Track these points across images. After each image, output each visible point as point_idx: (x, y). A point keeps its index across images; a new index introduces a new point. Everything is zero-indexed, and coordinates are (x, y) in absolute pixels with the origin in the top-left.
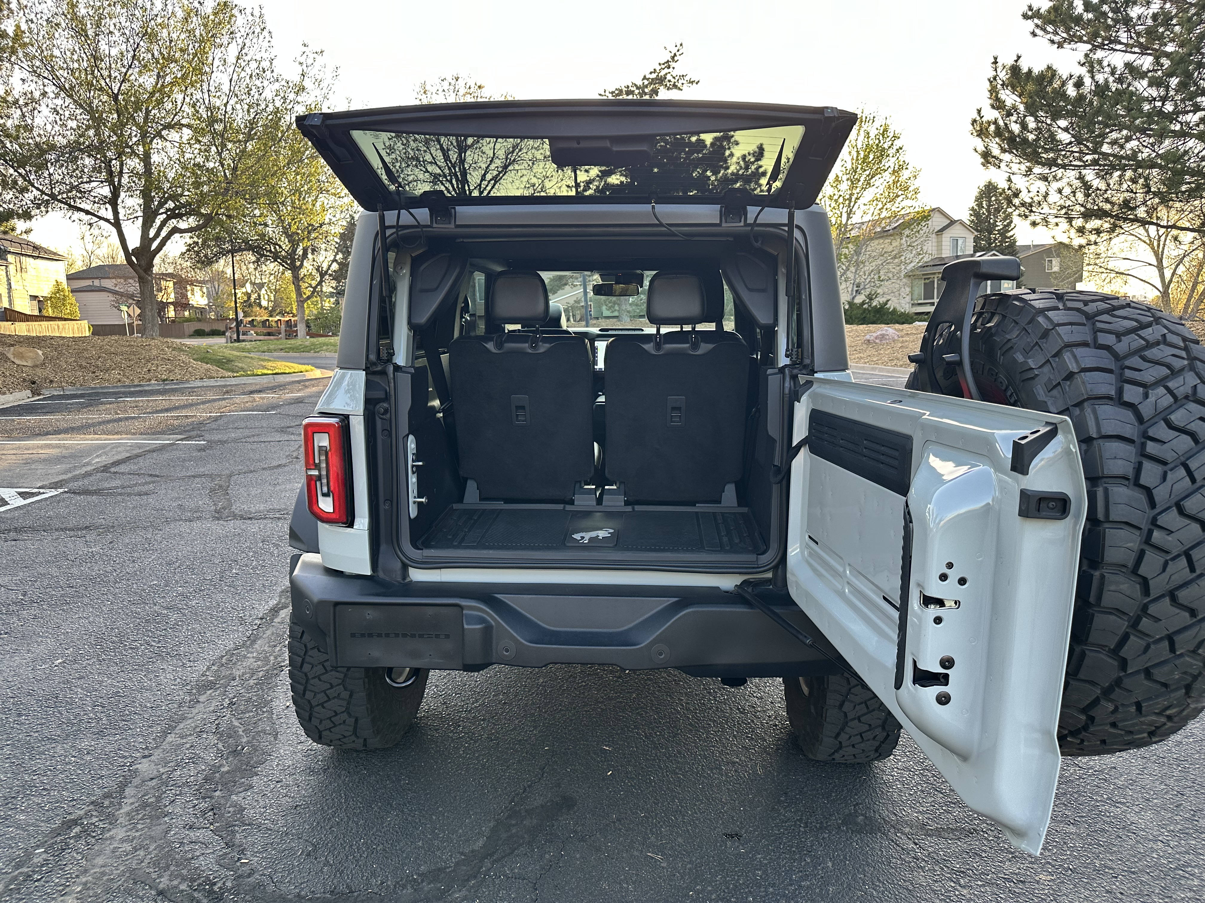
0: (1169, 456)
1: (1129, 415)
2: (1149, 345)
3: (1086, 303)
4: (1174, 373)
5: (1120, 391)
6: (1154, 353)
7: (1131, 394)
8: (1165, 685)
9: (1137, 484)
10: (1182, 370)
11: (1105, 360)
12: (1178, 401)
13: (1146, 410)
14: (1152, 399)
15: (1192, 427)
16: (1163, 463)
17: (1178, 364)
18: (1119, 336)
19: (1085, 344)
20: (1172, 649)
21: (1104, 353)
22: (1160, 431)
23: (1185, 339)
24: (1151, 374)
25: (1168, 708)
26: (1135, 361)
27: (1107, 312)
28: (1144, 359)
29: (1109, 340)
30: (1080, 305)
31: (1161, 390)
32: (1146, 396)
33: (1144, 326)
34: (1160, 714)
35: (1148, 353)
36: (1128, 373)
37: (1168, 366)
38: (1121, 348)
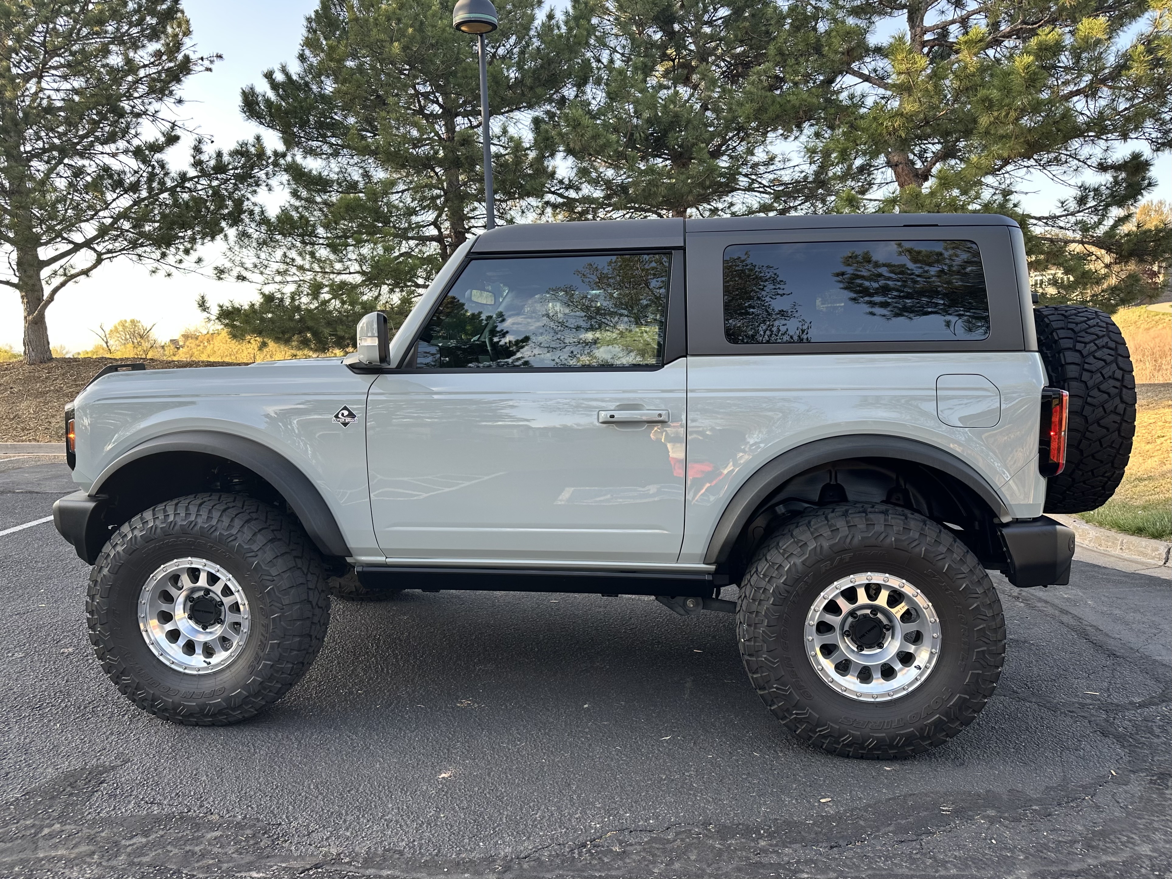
0: (1094, 369)
1: (1078, 354)
2: (1090, 327)
3: (1066, 311)
4: (1099, 337)
5: (1075, 346)
6: (1092, 330)
7: (1079, 346)
8: (1102, 462)
9: (1081, 381)
10: (1104, 336)
11: (1070, 334)
12: (1099, 348)
13: (1085, 352)
14: (1088, 348)
15: (1104, 358)
16: (1092, 372)
17: (1101, 334)
18: (1077, 324)
19: (1063, 328)
20: (1101, 445)
21: (1070, 331)
22: (1091, 360)
23: (1107, 324)
24: (1089, 338)
25: (1105, 473)
26: (1083, 334)
27: (1075, 315)
28: (1087, 333)
29: (1071, 326)
30: (1063, 312)
31: (1092, 344)
32: (1085, 347)
33: (1089, 319)
34: (1103, 476)
35: (1088, 331)
36: (1079, 339)
37: (1097, 335)
38: (1077, 329)
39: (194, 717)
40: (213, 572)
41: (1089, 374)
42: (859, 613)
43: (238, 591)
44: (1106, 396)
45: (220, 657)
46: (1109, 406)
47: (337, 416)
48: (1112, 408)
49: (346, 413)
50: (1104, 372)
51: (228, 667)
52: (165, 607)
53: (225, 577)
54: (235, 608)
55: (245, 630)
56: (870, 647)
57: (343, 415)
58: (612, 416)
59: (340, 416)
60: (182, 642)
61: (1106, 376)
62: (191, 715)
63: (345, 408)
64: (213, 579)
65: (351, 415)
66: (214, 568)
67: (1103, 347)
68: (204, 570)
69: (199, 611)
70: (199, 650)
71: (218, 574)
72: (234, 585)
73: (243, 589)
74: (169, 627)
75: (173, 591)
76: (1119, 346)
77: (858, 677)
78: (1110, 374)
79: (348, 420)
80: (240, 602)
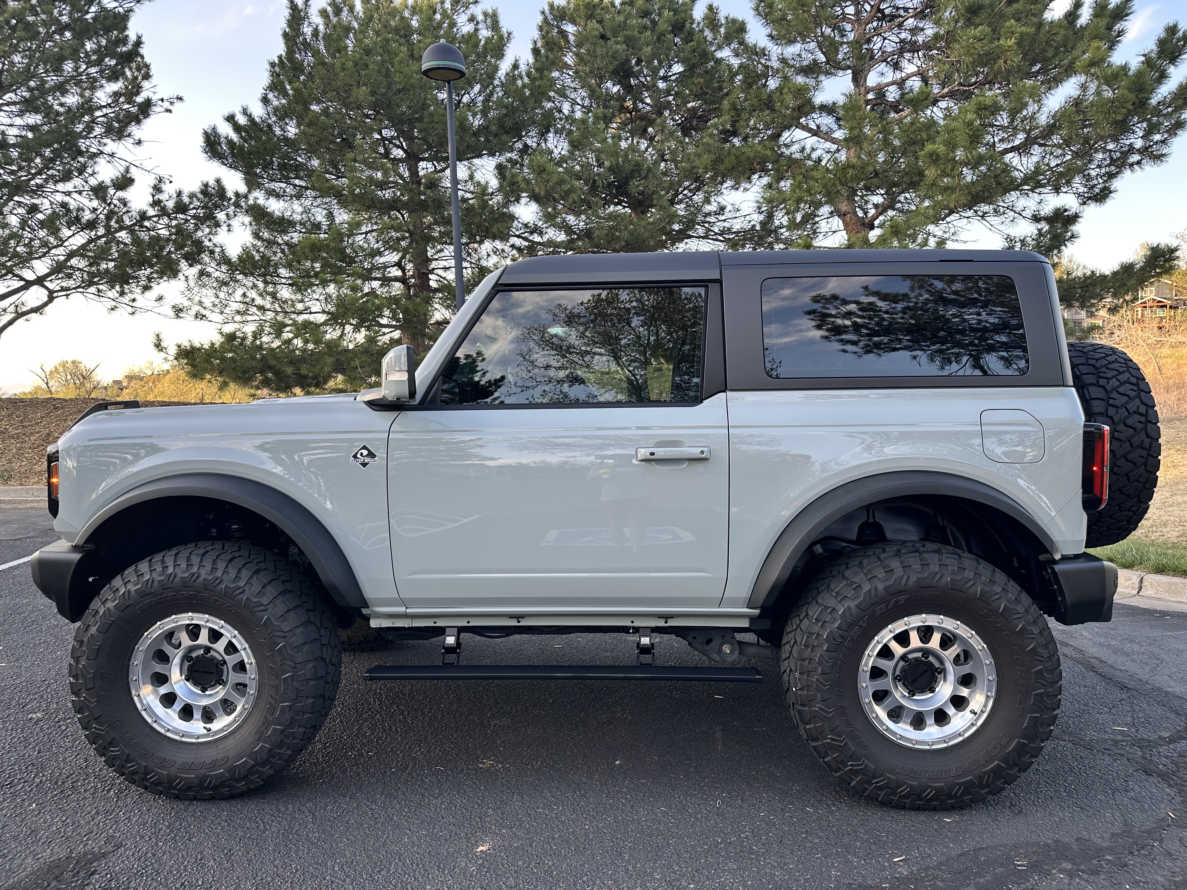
0: (1119, 404)
1: (1102, 390)
2: (1110, 363)
3: (1083, 348)
4: (1120, 373)
5: (1098, 381)
6: (1112, 366)
7: (1102, 382)
8: (1128, 496)
9: (1107, 416)
10: (1124, 372)
11: (1091, 370)
12: (1122, 384)
13: (1109, 388)
14: (1111, 383)
15: (1127, 393)
16: (1117, 407)
17: (1121, 369)
18: (1097, 360)
19: (1083, 364)
20: (1129, 480)
21: (1091, 367)
22: (1115, 395)
23: (1125, 360)
24: (1110, 374)
25: (1132, 507)
26: (1104, 370)
27: (1093, 351)
28: (1107, 368)
29: (1091, 362)
30: (1081, 349)
31: (1115, 380)
32: (1108, 382)
33: (1108, 356)
34: (1129, 510)
35: (1109, 366)
36: (1101, 374)
37: (1117, 371)
38: (1098, 365)
39: (192, 791)
40: (216, 628)
41: (1115, 409)
42: (910, 656)
43: (245, 649)
44: (1132, 431)
45: (221, 723)
46: (1136, 441)
47: (355, 456)
48: (1139, 443)
49: (365, 452)
50: (1128, 407)
51: (232, 733)
52: (159, 668)
53: (229, 633)
54: (241, 667)
55: (252, 692)
56: (922, 691)
57: (362, 454)
58: (652, 454)
59: (359, 456)
60: (178, 706)
61: (1131, 411)
62: (190, 788)
63: (364, 448)
64: (215, 636)
65: (371, 455)
66: (217, 624)
67: (1125, 382)
68: (205, 627)
69: (198, 671)
70: (197, 715)
71: (222, 631)
72: (240, 643)
73: (250, 647)
74: (163, 690)
75: (168, 649)
76: (1140, 382)
77: (911, 724)
78: (1135, 409)
79: (367, 460)
80: (246, 660)
